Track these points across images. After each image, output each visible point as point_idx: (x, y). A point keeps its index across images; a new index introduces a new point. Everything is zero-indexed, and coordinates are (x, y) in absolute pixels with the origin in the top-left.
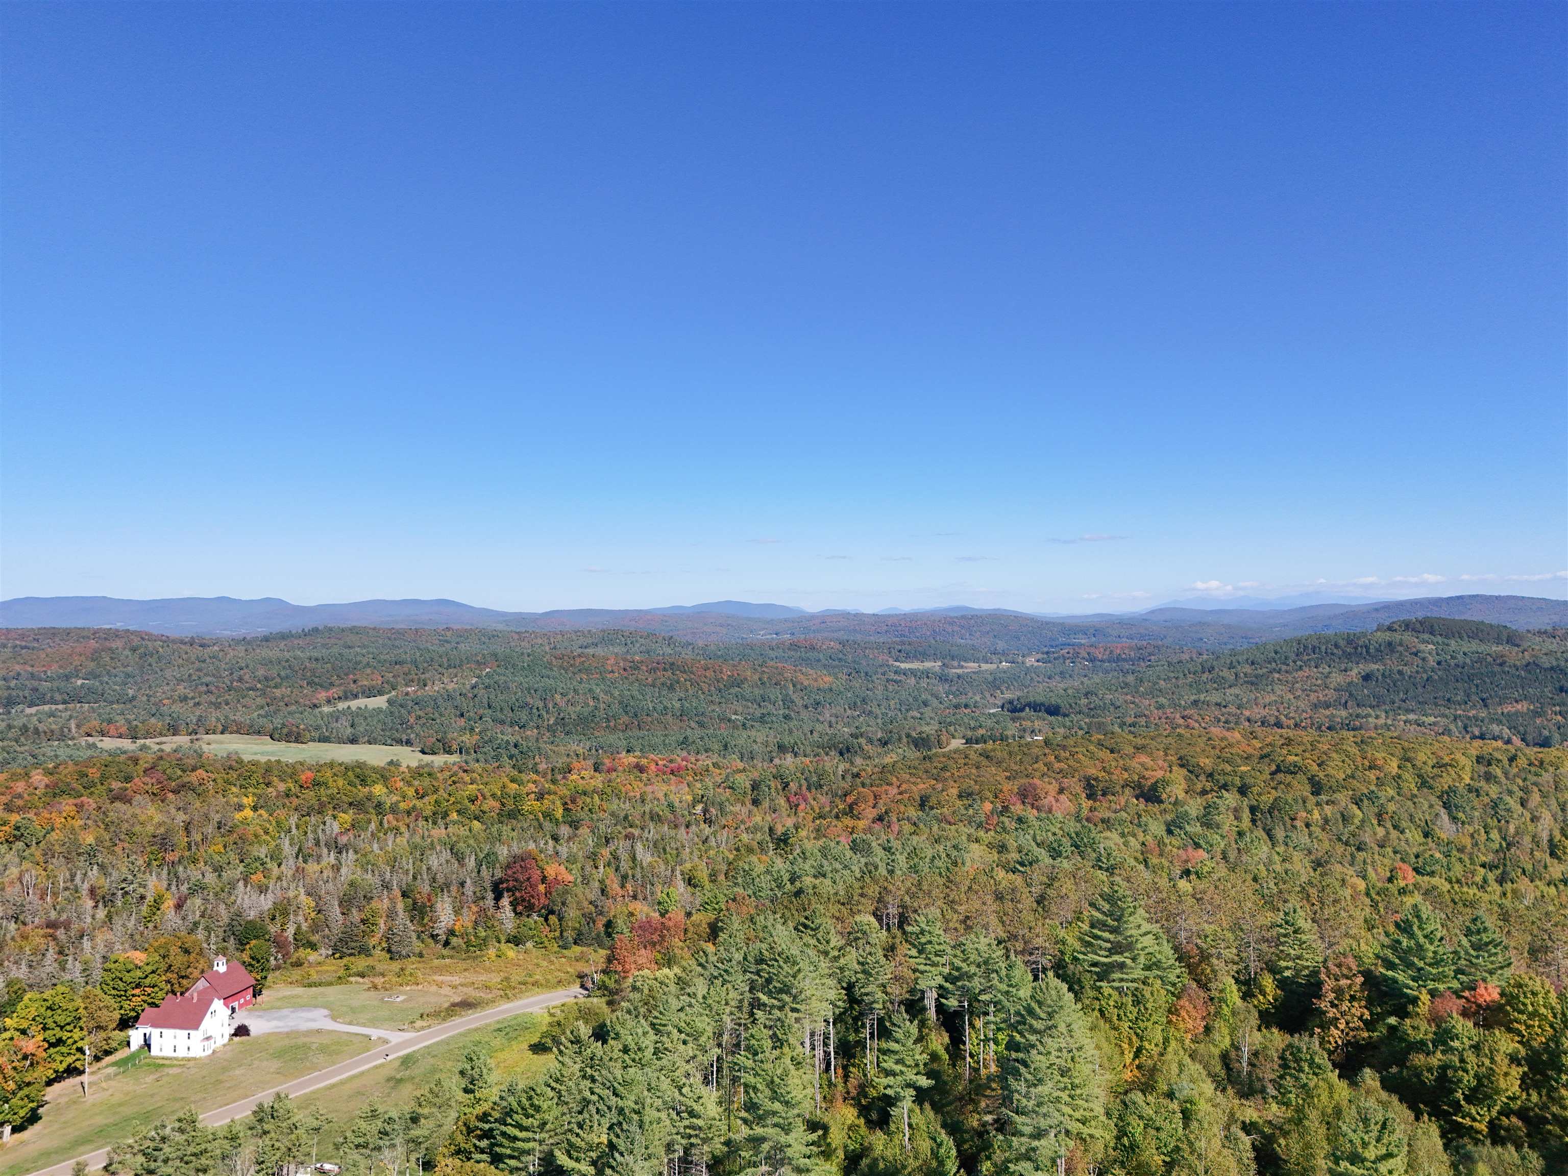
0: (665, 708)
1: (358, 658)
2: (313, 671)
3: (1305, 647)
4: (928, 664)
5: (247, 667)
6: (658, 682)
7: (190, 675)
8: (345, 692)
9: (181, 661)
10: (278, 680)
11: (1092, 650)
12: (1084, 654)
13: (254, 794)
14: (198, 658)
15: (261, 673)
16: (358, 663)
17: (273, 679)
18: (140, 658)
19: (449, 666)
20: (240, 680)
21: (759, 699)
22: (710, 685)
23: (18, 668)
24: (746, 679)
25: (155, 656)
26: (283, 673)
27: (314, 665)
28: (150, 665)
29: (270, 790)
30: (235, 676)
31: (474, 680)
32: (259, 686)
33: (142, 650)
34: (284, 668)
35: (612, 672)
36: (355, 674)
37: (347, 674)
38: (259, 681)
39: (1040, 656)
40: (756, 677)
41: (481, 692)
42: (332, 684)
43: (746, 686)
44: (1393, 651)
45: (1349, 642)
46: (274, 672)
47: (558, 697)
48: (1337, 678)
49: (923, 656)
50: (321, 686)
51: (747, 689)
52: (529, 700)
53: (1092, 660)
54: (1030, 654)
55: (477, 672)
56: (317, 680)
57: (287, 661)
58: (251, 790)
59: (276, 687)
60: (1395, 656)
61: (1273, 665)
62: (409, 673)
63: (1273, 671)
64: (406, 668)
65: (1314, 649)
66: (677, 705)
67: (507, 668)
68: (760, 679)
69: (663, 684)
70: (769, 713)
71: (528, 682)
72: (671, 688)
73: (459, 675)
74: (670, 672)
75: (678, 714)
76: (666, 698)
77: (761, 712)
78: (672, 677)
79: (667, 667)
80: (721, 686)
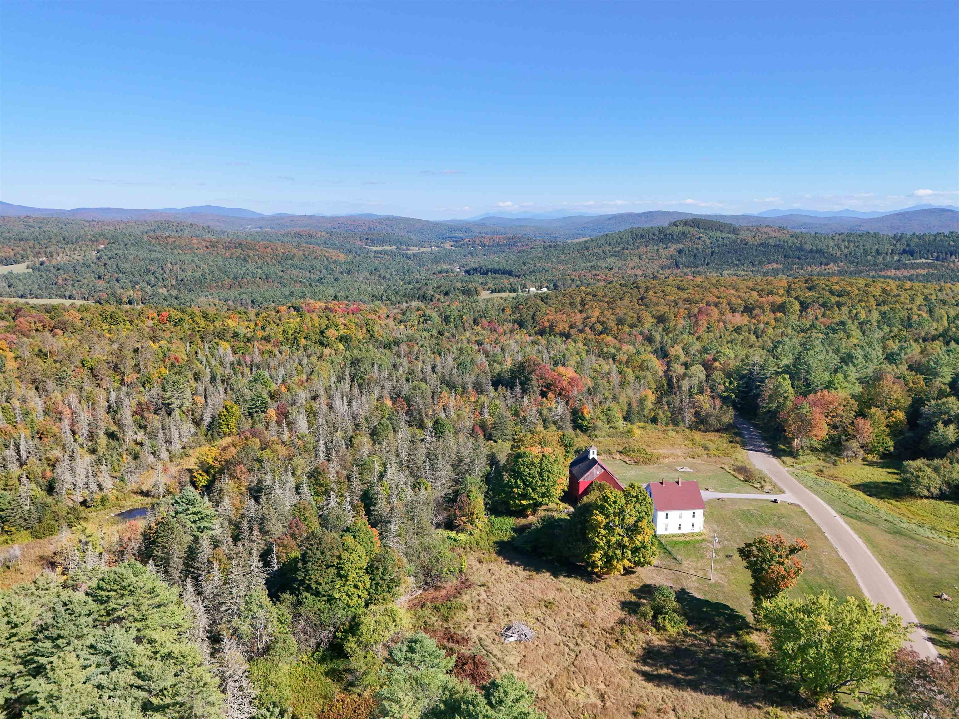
0: (253, 273)
3: (637, 235)
4: (387, 248)
6: (234, 256)
11: (483, 239)
12: (478, 242)
22: (271, 258)
24: (295, 255)
31: (94, 253)
39: (452, 243)
40: (301, 253)
43: (296, 259)
44: (686, 237)
45: (661, 232)
47: (170, 265)
48: (663, 253)
49: (383, 242)
53: (483, 245)
54: (445, 242)
55: (94, 247)
60: (688, 240)
61: (622, 246)
62: (34, 247)
63: (624, 249)
64: (31, 243)
65: (642, 236)
66: (260, 271)
67: (119, 244)
68: (304, 255)
69: (238, 257)
70: (324, 277)
71: (142, 255)
72: (245, 260)
73: (78, 249)
74: (240, 250)
75: (264, 277)
76: (249, 267)
77: (317, 277)
78: (243, 253)
79: (237, 245)
80: (280, 259)
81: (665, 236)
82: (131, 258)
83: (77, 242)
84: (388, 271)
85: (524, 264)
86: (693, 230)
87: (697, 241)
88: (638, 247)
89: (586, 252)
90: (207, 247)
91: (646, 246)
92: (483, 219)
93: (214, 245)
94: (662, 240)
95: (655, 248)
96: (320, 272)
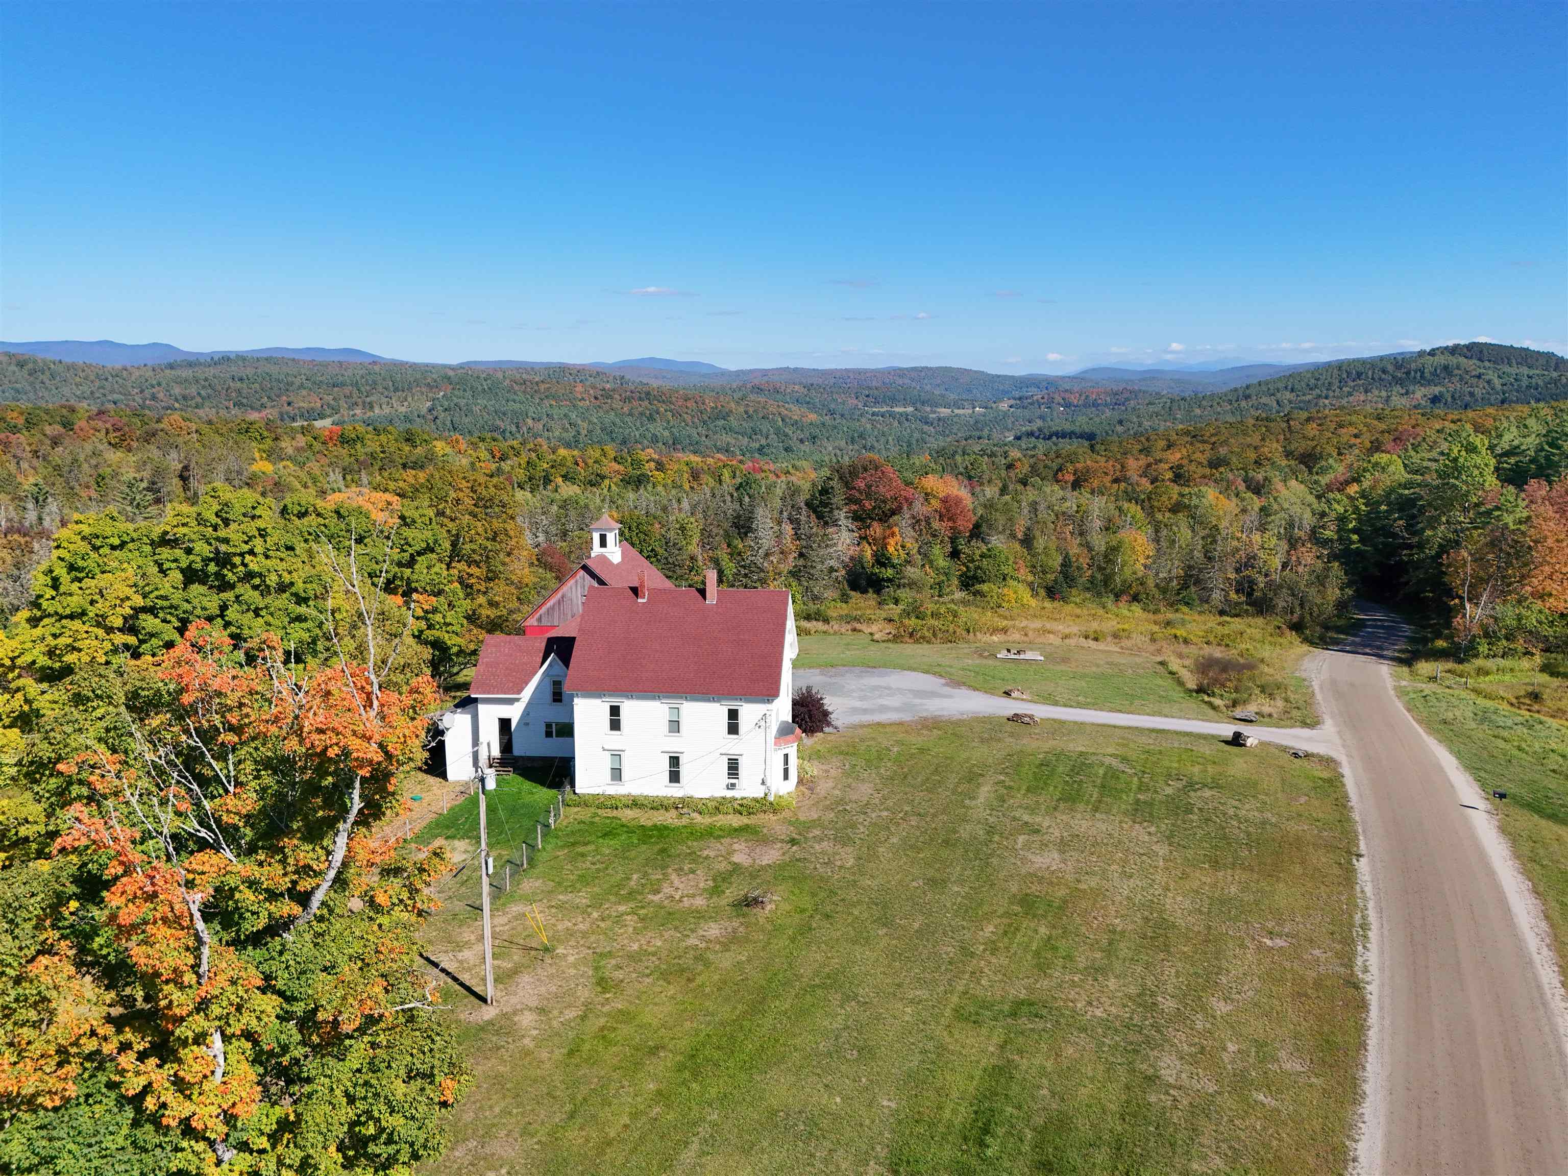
0: (654, 436)
1: (290, 379)
2: (239, 391)
3: (1349, 374)
4: (898, 409)
5: (159, 384)
6: (636, 412)
7: (92, 393)
8: (280, 414)
9: (78, 379)
10: (199, 400)
11: (1067, 395)
12: (1058, 399)
14: (97, 377)
15: (177, 390)
16: (289, 384)
17: (193, 398)
18: (30, 375)
19: (396, 390)
20: (154, 398)
21: (749, 431)
22: (693, 416)
24: (731, 412)
25: (48, 373)
26: (202, 393)
27: (239, 384)
28: (43, 383)
30: (147, 393)
31: (429, 404)
32: (177, 405)
33: (31, 366)
34: (204, 387)
35: (583, 399)
36: (288, 396)
37: (278, 396)
38: (177, 400)
39: (1012, 402)
40: (742, 409)
42: (263, 406)
43: (732, 418)
44: (1450, 375)
45: (1399, 367)
46: (193, 391)
47: (530, 422)
49: (894, 401)
50: (252, 408)
52: (498, 423)
53: (1067, 405)
54: (1002, 400)
55: (430, 395)
56: (245, 401)
57: (206, 380)
59: (197, 407)
60: (1455, 379)
61: (1318, 391)
62: (351, 396)
63: (1319, 396)
64: (347, 391)
65: (1359, 375)
66: (666, 433)
67: (465, 390)
68: (746, 412)
69: (641, 414)
70: (768, 445)
71: (493, 406)
72: (651, 418)
73: (410, 399)
74: (646, 402)
75: (671, 442)
76: (651, 427)
77: (757, 446)
78: (650, 407)
79: (643, 396)
80: (706, 418)
81: (1408, 373)
82: (476, 409)
83: (410, 389)
84: (883, 440)
85: (1120, 422)
86: (1471, 364)
87: (1474, 381)
88: (1350, 394)
89: (1243, 404)
90: (596, 398)
91: (1366, 392)
92: (1085, 372)
93: (607, 395)
94: (1399, 382)
95: (1384, 394)
96: (767, 438)
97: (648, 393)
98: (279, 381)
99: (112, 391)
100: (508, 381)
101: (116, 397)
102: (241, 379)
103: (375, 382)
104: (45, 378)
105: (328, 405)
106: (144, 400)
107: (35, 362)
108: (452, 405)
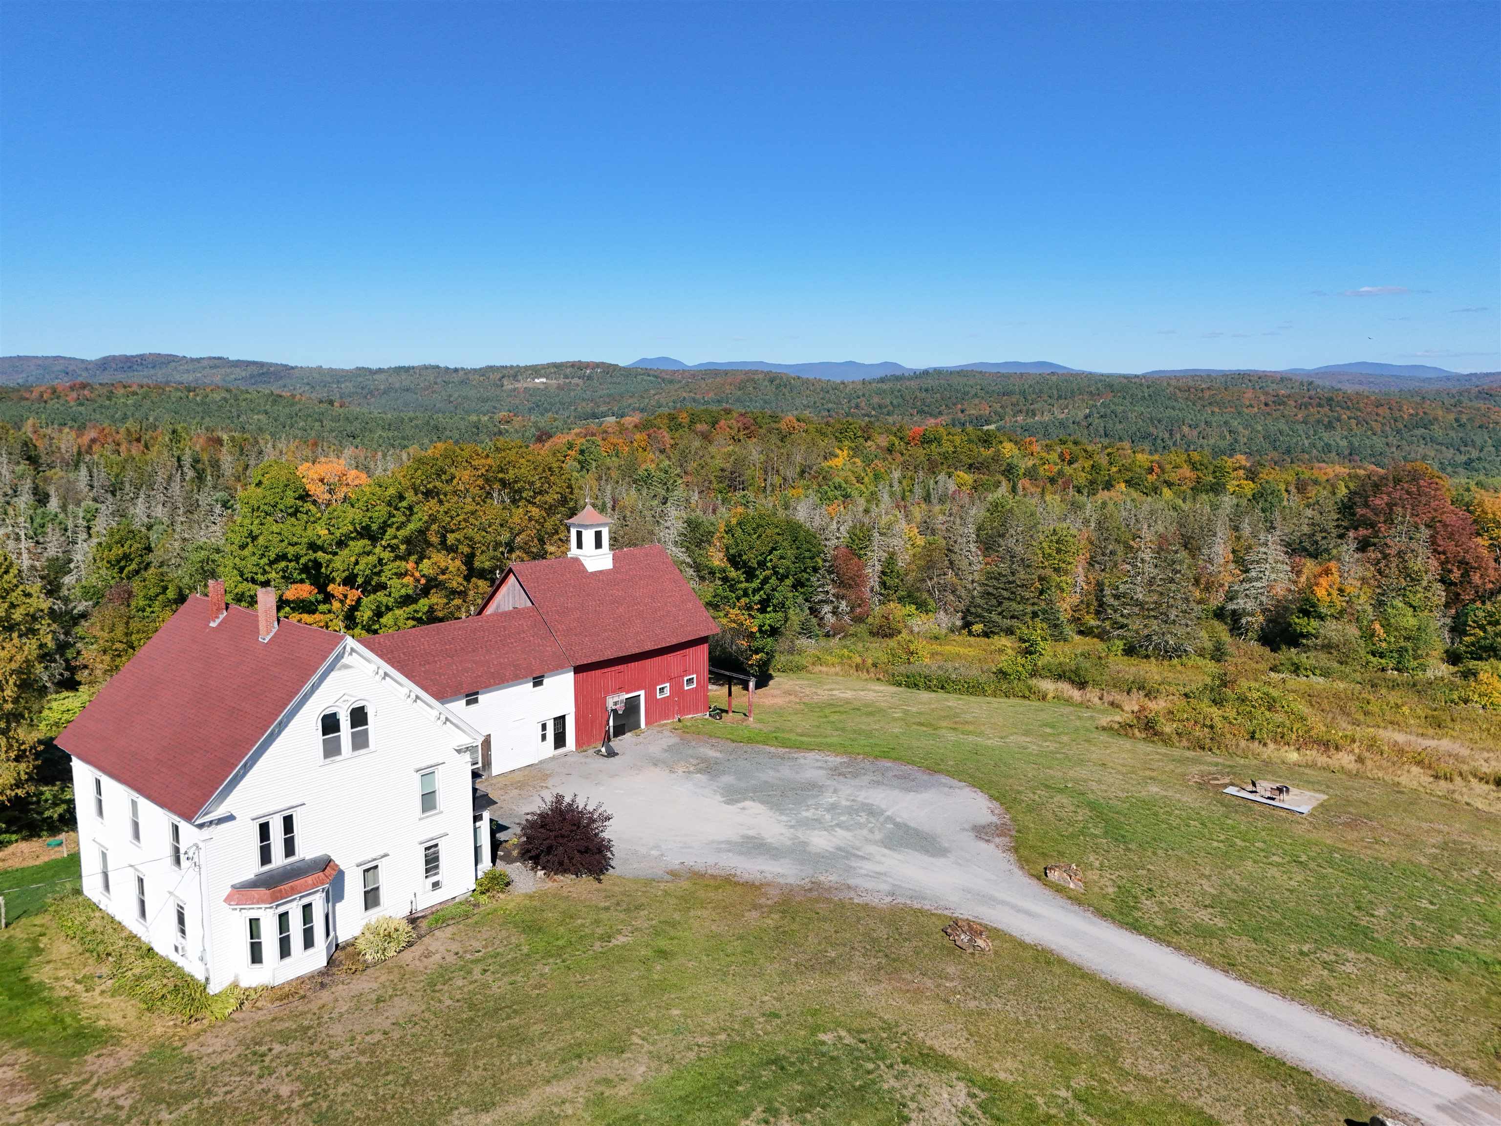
0: (1328, 445)
1: (967, 389)
2: (923, 400)
5: (864, 395)
6: (1312, 420)
8: (953, 420)
10: (891, 408)
13: (850, 448)
14: (822, 390)
15: (876, 400)
16: (966, 393)
19: (1060, 397)
20: (857, 407)
21: (1457, 442)
22: (1383, 425)
23: (684, 394)
24: (1436, 419)
26: (895, 402)
27: (924, 394)
29: (869, 443)
30: (853, 404)
31: (1087, 411)
32: (873, 413)
33: (778, 381)
34: (897, 397)
35: (1251, 406)
36: (962, 404)
37: (955, 404)
38: (874, 409)
40: (1450, 418)
41: (1096, 421)
42: (940, 413)
43: (1436, 427)
46: (887, 401)
47: (1186, 429)
50: (931, 415)
51: (1437, 431)
52: (1152, 429)
55: (1091, 402)
56: (926, 409)
57: (899, 391)
58: (846, 443)
59: (888, 414)
62: (1017, 404)
64: (1015, 399)
66: (1344, 443)
67: (1124, 398)
68: (1457, 420)
69: (1318, 422)
70: (1479, 459)
71: (1150, 413)
72: (1330, 426)
73: (1070, 407)
74: (1327, 409)
75: (1346, 453)
76: (1326, 435)
77: (1464, 458)
78: (1330, 414)
79: (1324, 402)
80: (1400, 426)
82: (1132, 416)
83: (1073, 396)
90: (1266, 405)
93: (1280, 401)
96: (1481, 450)
97: (1330, 399)
98: (957, 391)
99: (830, 401)
100: (1171, 389)
101: (830, 405)
102: (927, 390)
103: (1041, 391)
104: (786, 391)
105: (996, 413)
106: (850, 408)
107: (781, 378)
108: (1109, 411)
